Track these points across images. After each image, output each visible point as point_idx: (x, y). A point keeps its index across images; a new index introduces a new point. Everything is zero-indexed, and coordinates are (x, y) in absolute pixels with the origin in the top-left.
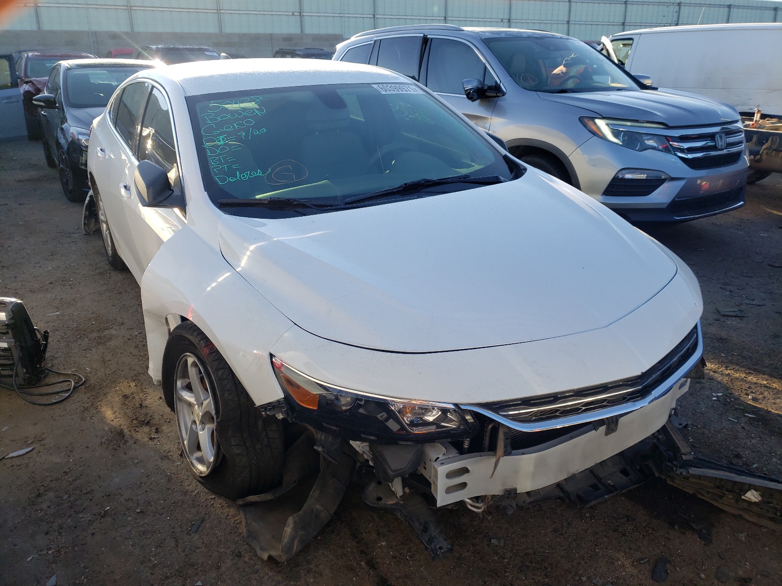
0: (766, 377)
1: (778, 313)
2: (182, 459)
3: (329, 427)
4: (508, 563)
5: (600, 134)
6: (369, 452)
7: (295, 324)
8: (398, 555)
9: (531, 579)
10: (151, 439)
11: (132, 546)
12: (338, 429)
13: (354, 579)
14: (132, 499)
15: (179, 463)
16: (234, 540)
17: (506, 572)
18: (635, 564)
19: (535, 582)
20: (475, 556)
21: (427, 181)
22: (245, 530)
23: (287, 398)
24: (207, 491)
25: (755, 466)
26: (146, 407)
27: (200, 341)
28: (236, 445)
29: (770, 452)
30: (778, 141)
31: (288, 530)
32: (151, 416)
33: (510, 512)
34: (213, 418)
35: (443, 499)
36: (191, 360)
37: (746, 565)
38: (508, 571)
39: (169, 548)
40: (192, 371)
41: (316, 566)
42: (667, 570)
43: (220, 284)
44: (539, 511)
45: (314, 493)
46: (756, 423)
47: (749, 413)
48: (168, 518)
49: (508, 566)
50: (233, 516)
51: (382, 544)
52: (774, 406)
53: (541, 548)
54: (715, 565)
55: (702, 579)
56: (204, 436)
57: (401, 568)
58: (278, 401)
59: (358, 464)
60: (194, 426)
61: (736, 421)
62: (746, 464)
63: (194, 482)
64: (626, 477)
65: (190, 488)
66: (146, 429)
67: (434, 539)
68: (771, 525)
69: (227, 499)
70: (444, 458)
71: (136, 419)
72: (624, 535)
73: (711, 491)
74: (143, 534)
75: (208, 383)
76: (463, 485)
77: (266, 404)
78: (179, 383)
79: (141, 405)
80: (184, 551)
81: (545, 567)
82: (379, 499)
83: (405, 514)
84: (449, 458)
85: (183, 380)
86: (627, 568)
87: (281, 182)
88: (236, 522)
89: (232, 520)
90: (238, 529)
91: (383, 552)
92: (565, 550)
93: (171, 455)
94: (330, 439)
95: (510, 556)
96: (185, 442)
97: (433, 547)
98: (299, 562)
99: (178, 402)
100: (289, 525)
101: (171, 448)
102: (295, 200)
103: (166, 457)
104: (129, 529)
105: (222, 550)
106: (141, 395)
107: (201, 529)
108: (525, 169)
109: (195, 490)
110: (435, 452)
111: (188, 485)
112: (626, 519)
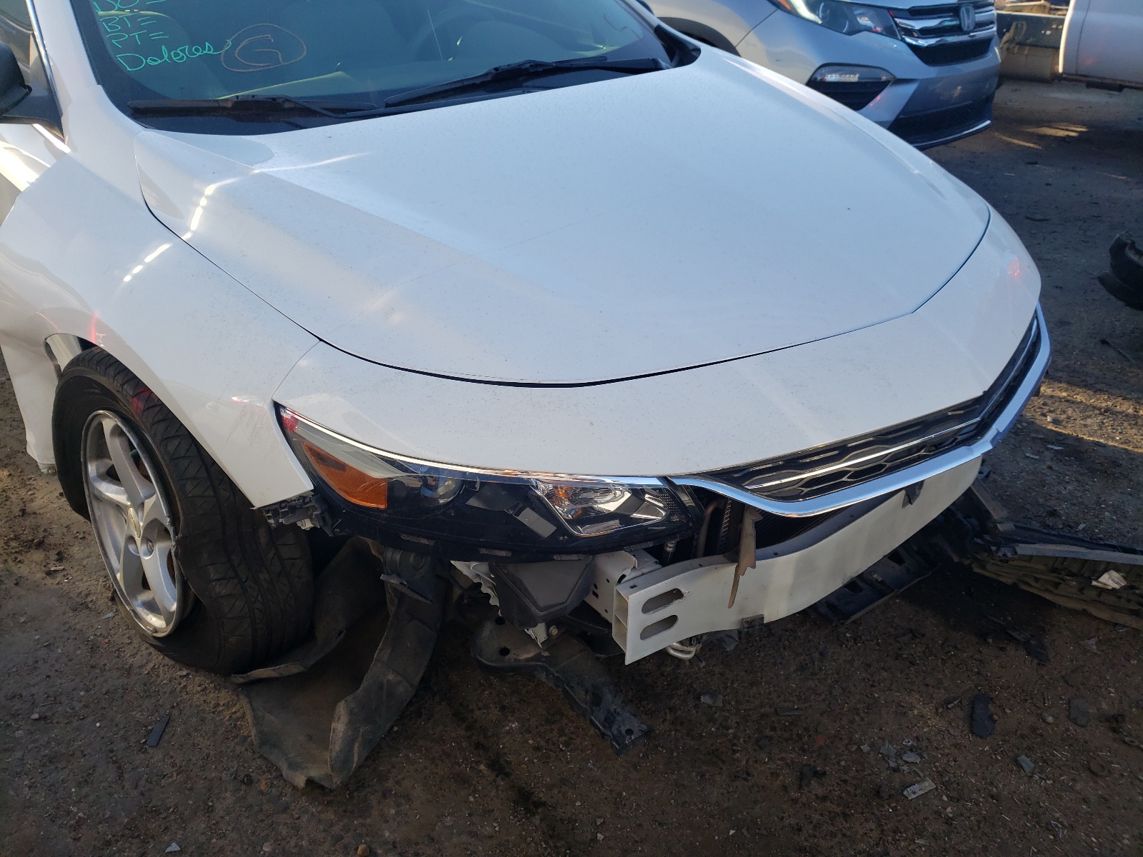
0: (1064, 385)
1: (1057, 287)
2: (115, 607)
3: (415, 539)
4: (735, 736)
5: (788, 7)
6: (486, 575)
7: (321, 340)
8: (543, 743)
9: (779, 759)
10: (49, 573)
11: (30, 788)
12: (432, 543)
13: (471, 799)
14: (21, 695)
15: (110, 615)
16: (233, 751)
17: (734, 752)
18: (940, 710)
19: (787, 764)
20: (676, 731)
21: (538, 65)
22: (253, 732)
23: (321, 489)
24: (171, 662)
25: (1081, 527)
26: (35, 513)
27: (122, 385)
28: (219, 580)
29: (1098, 503)
30: (1025, 28)
31: (340, 726)
32: (45, 530)
33: (730, 648)
34: (166, 530)
35: (635, 649)
36: (109, 423)
37: (1111, 692)
38: (738, 750)
39: (105, 784)
40: (115, 446)
41: (398, 783)
42: (993, 715)
43: (149, 267)
44: (768, 636)
45: (382, 653)
46: (1067, 458)
47: (1053, 443)
48: (98, 725)
49: (736, 741)
50: (227, 706)
51: (512, 728)
52: (1085, 430)
53: (785, 701)
54: (1063, 697)
55: (1049, 724)
56: (154, 563)
57: (553, 768)
58: (302, 497)
59: (457, 592)
60: (131, 548)
61: (1037, 457)
62: (1069, 526)
63: (143, 648)
64: (900, 565)
65: (138, 660)
66: (37, 556)
67: (615, 718)
68: (1132, 622)
69: (213, 675)
70: (634, 574)
71: (16, 538)
72: (912, 664)
73: (1042, 577)
74: (50, 762)
75: (150, 467)
76: (672, 620)
77: (275, 504)
78: (92, 469)
79: (23, 512)
80: (136, 787)
81: (798, 735)
82: (504, 652)
83: (556, 675)
84: (643, 574)
85: (99, 462)
86: (929, 719)
87: (254, 67)
88: (234, 716)
89: (227, 714)
90: (239, 730)
91: (515, 741)
92: (824, 700)
93: (92, 601)
94: (412, 558)
95: (737, 723)
96: (118, 576)
97: (616, 732)
98: (365, 779)
99: (95, 504)
100: (339, 718)
101: (92, 588)
102: (287, 100)
103: (82, 606)
104: (19, 754)
105: (213, 775)
106: (23, 492)
107: (166, 737)
108: (698, 50)
109: (147, 663)
110: (618, 566)
111: (134, 656)
112: (910, 635)
